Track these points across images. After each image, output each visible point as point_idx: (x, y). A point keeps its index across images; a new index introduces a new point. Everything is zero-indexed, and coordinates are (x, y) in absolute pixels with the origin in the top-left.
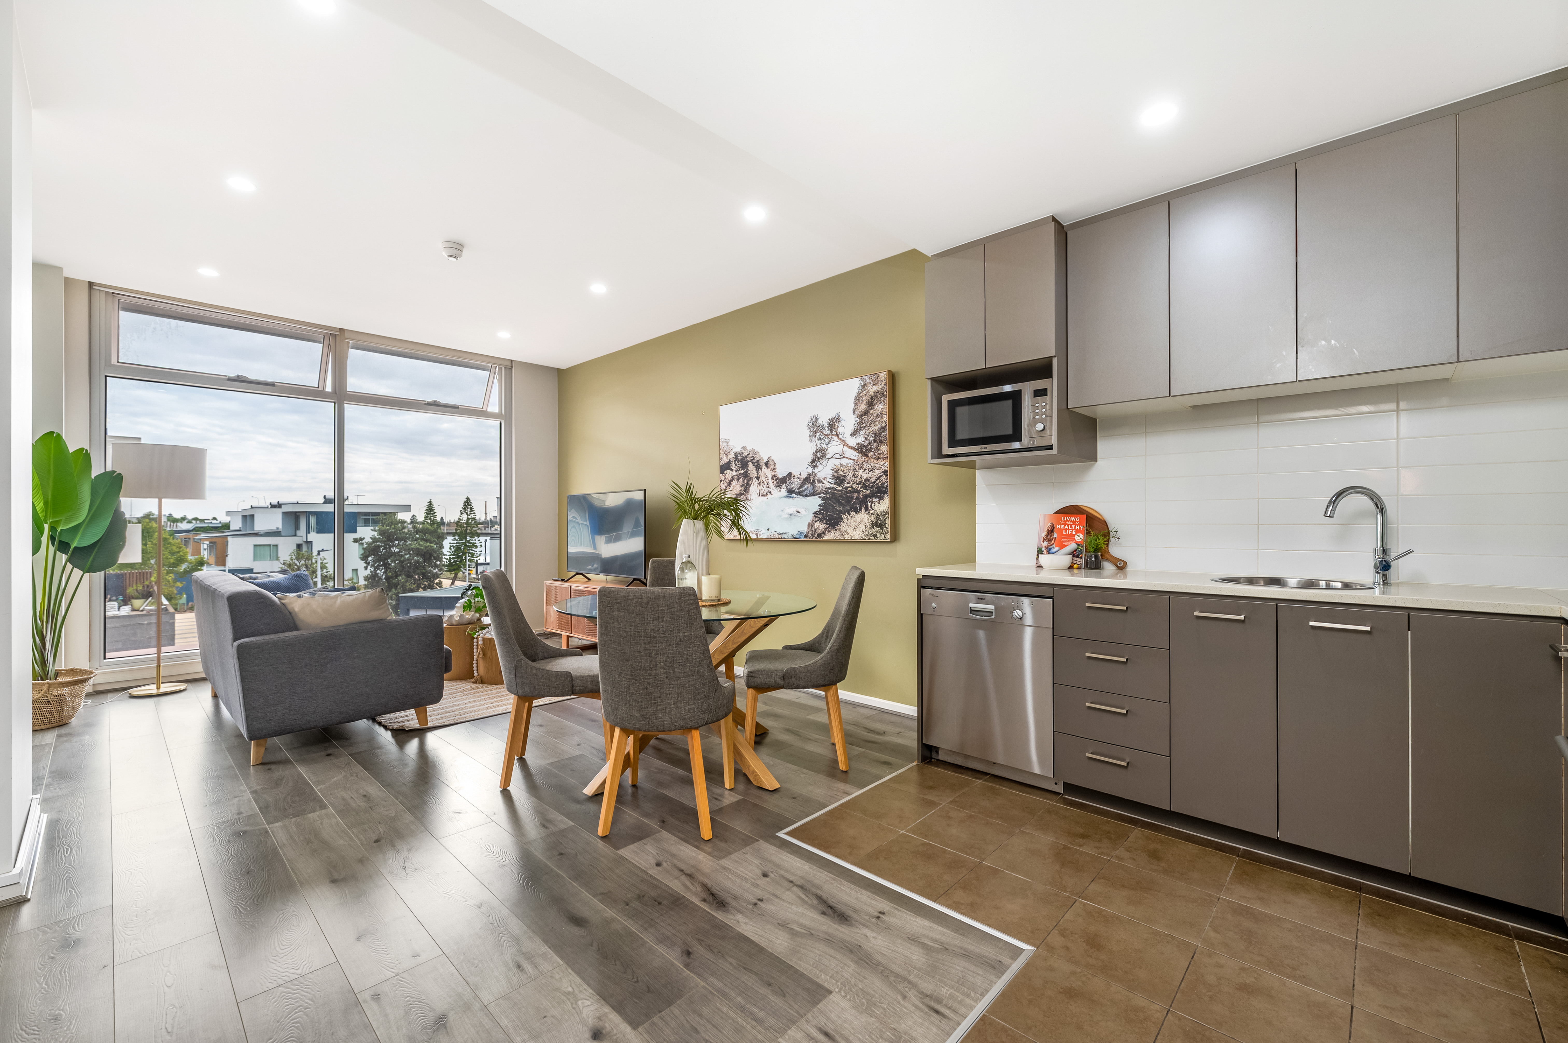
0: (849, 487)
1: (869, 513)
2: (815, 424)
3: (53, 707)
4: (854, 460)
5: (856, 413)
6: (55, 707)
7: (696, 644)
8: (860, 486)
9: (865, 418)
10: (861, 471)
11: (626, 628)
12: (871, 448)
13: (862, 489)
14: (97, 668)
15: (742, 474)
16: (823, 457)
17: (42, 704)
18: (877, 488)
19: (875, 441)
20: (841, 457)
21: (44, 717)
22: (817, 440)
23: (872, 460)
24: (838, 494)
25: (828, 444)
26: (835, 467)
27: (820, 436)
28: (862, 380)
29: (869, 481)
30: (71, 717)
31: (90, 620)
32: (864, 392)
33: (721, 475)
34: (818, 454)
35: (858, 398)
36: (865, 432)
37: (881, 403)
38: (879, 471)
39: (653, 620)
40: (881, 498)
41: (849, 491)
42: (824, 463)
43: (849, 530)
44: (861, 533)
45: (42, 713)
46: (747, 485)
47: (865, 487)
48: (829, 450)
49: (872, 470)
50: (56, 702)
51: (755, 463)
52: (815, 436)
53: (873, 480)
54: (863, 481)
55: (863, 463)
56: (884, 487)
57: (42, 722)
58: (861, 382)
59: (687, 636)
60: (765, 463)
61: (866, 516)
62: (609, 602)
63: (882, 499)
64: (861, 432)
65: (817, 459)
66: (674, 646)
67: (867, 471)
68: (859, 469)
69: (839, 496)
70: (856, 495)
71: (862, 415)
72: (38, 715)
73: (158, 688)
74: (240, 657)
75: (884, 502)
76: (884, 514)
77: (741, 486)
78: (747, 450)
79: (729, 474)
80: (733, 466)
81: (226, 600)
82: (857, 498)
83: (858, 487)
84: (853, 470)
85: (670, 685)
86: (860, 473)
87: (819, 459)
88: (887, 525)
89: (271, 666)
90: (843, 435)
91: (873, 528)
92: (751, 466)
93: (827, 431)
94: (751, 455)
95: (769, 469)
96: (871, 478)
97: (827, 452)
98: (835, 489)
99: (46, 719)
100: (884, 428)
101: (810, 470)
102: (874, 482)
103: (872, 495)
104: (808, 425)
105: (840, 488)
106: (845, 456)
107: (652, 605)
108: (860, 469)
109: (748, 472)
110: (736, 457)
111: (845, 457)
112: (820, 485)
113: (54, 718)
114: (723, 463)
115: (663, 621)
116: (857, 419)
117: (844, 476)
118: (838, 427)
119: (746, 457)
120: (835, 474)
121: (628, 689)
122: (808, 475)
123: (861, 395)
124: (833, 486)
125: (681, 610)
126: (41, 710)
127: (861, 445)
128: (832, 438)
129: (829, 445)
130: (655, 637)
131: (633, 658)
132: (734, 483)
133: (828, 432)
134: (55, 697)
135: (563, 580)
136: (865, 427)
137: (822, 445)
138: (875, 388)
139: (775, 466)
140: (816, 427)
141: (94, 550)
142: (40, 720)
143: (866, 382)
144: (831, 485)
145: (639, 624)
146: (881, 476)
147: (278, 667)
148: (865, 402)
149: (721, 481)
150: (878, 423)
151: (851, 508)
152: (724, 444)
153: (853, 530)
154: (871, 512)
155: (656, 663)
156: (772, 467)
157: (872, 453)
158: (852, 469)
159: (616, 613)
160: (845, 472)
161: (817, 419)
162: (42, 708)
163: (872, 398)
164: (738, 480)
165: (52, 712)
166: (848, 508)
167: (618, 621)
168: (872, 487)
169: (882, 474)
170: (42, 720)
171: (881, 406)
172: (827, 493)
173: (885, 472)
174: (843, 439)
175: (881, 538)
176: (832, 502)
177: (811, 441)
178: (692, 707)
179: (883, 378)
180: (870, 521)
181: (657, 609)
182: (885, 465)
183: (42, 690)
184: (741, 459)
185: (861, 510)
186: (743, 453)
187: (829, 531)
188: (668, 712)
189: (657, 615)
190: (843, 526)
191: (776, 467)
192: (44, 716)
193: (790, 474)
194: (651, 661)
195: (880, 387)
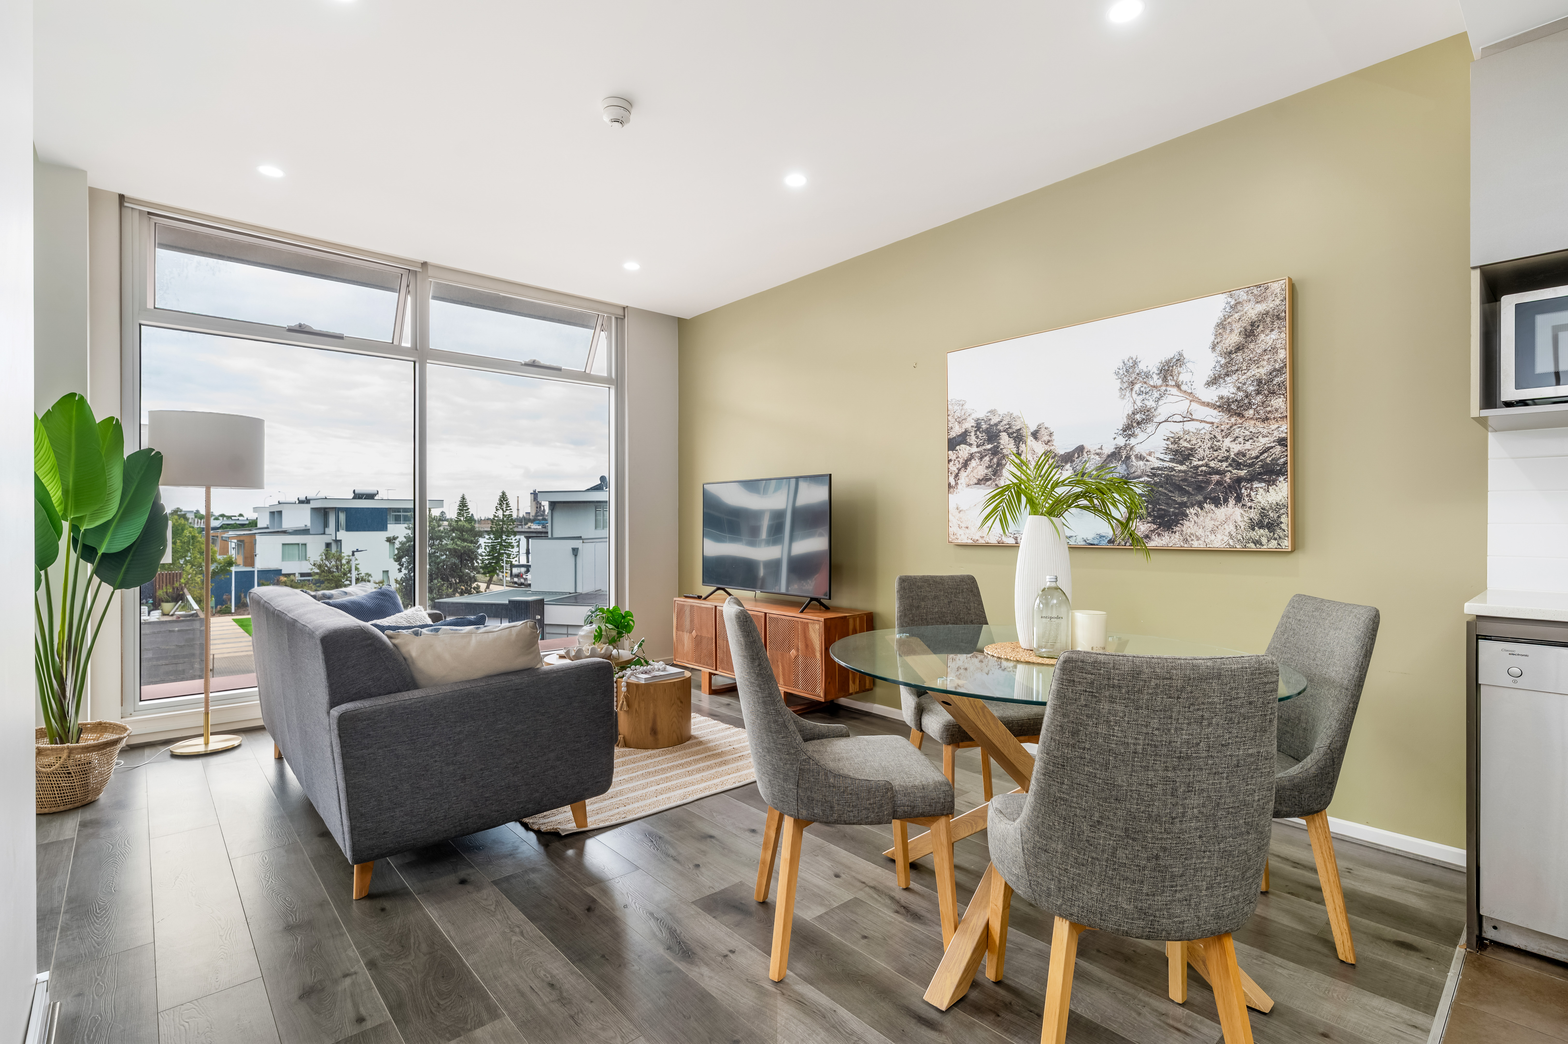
0: (1202, 466)
1: (1243, 505)
2: (1131, 370)
3: (75, 781)
4: (1212, 423)
5: (1218, 349)
6: (78, 780)
7: (1264, 771)
8: (1225, 464)
9: (1239, 357)
10: (1229, 439)
11: (1125, 737)
12: (1250, 403)
13: (1230, 469)
14: (131, 714)
15: (989, 450)
16: (1148, 420)
17: (61, 777)
18: (1262, 466)
19: (1258, 392)
20: (1185, 419)
21: (63, 795)
22: (1134, 396)
23: (1253, 422)
24: (1178, 476)
25: (1158, 400)
26: (1173, 435)
27: (1142, 389)
28: (1231, 296)
29: (1244, 455)
30: (98, 791)
31: (122, 650)
32: (1236, 316)
33: (950, 452)
34: (1138, 417)
35: (1222, 326)
36: (1236, 378)
37: (1272, 330)
38: (1267, 439)
39: (1189, 724)
40: (1271, 483)
41: (1202, 471)
42: (1148, 430)
43: (1200, 532)
44: (1226, 539)
45: (61, 789)
46: (997, 467)
47: (1238, 465)
48: (1159, 410)
49: (1250, 439)
50: (78, 774)
51: (1012, 434)
52: (1132, 389)
53: (1254, 454)
54: (1233, 456)
55: (1231, 427)
56: (1278, 465)
57: (61, 801)
58: (1230, 300)
59: (1251, 755)
60: (1032, 433)
61: (1238, 511)
62: (1092, 683)
63: (1273, 484)
64: (1228, 379)
65: (1135, 424)
66: (1225, 775)
67: (1241, 440)
68: (1223, 437)
69: (1182, 480)
70: (1216, 478)
71: (1230, 353)
72: (56, 792)
73: (207, 744)
74: (342, 735)
75: (1276, 488)
76: (1278, 507)
77: (987, 468)
78: (997, 416)
79: (964, 451)
80: (972, 439)
81: (318, 642)
82: (1219, 483)
83: (1222, 466)
84: (1211, 438)
85: (1204, 852)
86: (1224, 444)
87: (1138, 423)
88: (1283, 526)
89: (386, 747)
90: (1189, 384)
91: (1253, 529)
92: (1004, 438)
93: (1156, 380)
94: (1004, 422)
95: (1040, 442)
96: (1249, 450)
97: (1156, 413)
98: (1172, 469)
99: (66, 798)
100: (1278, 371)
101: (1121, 441)
102: (1257, 457)
103: (1251, 479)
104: (1117, 374)
105: (1183, 468)
106: (1194, 417)
107: (1191, 692)
108: (1227, 436)
109: (999, 447)
110: (978, 427)
111: (1193, 420)
112: (1141, 463)
113: (76, 796)
114: (953, 434)
115: (1210, 724)
116: (1220, 359)
117: (1191, 449)
118: (1179, 374)
119: (996, 425)
120: (1171, 446)
121: (1114, 854)
122: (1116, 448)
123: (1229, 320)
124: (1166, 464)
125: (1250, 703)
126: (60, 785)
127: (1229, 399)
128: (1166, 390)
129: (1161, 403)
130: (1188, 758)
131: (1135, 796)
132: (973, 463)
133: (1160, 382)
134: (78, 767)
135: (699, 597)
136: (1237, 370)
137: (1146, 402)
138: (1261, 308)
139: (1050, 436)
140: (1134, 376)
141: (127, 558)
142: (58, 799)
143: (1240, 300)
144: (1162, 463)
145: (1158, 729)
146: (1272, 447)
147: (396, 749)
148: (1237, 331)
149: (950, 461)
150: (1265, 363)
151: (1205, 499)
152: (956, 407)
153: (1209, 534)
154: (1249, 504)
155: (1184, 808)
156: (1046, 438)
157: (1251, 412)
158: (1207, 437)
159: (1105, 706)
160: (1194, 442)
161: (1135, 363)
162: (61, 782)
163: (1252, 324)
164: (981, 458)
165: (74, 787)
166: (1200, 498)
167: (1108, 722)
168: (1252, 465)
169: (1273, 445)
170: (61, 799)
171: (1274, 335)
172: (1154, 475)
173: (1282, 442)
174: (1190, 391)
175: (1270, 546)
176: (1166, 489)
177: (1123, 397)
178: (1236, 893)
179: (1278, 291)
180: (1246, 519)
181: (1200, 700)
182: (1281, 429)
183: (60, 758)
184: (987, 429)
185: (1226, 501)
186: (990, 419)
187: (1159, 535)
188: (1193, 904)
189: (1200, 713)
190: (1188, 526)
191: (1053, 437)
192: (64, 793)
193: (1080, 449)
194: (1175, 805)
195: (1272, 305)
